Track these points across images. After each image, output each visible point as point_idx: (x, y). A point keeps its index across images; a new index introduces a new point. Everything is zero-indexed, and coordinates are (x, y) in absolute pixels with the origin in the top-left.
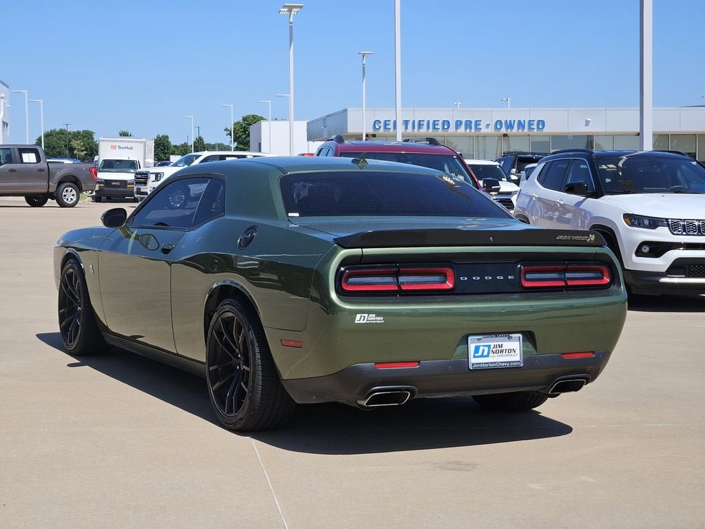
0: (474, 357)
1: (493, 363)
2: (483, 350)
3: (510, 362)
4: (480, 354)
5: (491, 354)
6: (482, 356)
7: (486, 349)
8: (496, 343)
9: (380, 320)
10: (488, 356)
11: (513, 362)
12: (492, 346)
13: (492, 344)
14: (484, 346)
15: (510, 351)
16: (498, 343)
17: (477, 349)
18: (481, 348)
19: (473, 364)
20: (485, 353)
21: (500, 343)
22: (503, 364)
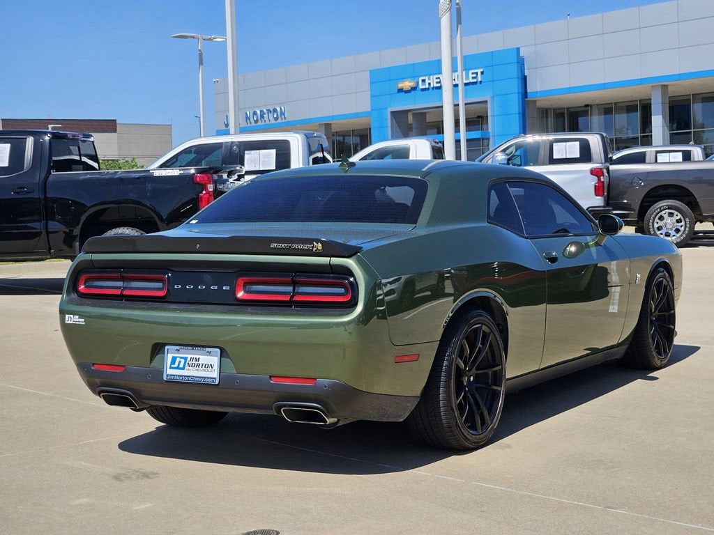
0: (171, 368)
1: (187, 376)
2: (180, 362)
3: (205, 378)
4: (176, 365)
5: (187, 367)
6: (178, 368)
7: (183, 361)
8: (193, 356)
9: (81, 321)
10: (183, 368)
11: (208, 378)
12: (189, 359)
13: (189, 357)
14: (181, 358)
15: (207, 366)
16: (195, 356)
17: (174, 359)
18: (178, 360)
19: (167, 375)
20: (181, 366)
21: (197, 357)
22: (197, 379)
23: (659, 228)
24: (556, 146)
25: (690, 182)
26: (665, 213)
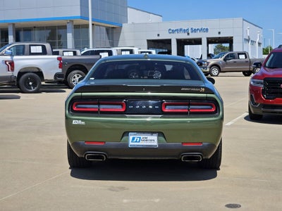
0: (132, 142)
4: (135, 141)
5: (141, 141)
9: (83, 123)
12: (142, 138)
14: (138, 137)
15: (151, 140)
16: (145, 137)
17: (133, 139)
19: (131, 145)
20: (138, 141)
23: (74, 81)
24: (32, 47)
25: (85, 64)
26: (76, 76)
